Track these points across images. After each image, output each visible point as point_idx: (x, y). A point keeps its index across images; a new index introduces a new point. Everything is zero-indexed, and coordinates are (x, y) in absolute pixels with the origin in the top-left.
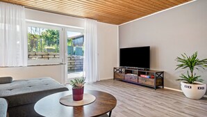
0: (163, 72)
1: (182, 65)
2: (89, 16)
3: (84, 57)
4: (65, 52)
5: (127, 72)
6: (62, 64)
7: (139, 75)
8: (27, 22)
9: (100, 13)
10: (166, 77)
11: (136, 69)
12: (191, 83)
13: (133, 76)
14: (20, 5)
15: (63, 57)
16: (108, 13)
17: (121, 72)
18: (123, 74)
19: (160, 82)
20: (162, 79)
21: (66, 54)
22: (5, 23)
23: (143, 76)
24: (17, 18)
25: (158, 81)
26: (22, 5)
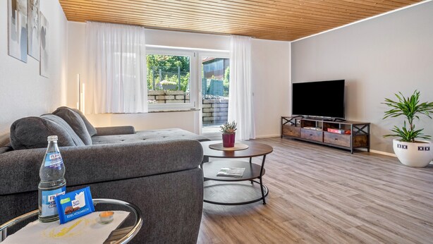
0: (368, 125)
1: (391, 112)
2: (238, 31)
3: (230, 98)
4: (198, 91)
5: (305, 124)
6: (194, 110)
7: (325, 129)
8: (147, 48)
9: (257, 28)
10: (373, 133)
11: (321, 120)
12: (409, 141)
13: (315, 132)
14: (139, 25)
15: (195, 100)
16: (271, 27)
17: (295, 125)
18: (298, 128)
19: (362, 141)
20: (368, 136)
21: (200, 94)
22: (121, 52)
23: (332, 130)
24: (135, 44)
25: (359, 139)
26: (141, 26)
